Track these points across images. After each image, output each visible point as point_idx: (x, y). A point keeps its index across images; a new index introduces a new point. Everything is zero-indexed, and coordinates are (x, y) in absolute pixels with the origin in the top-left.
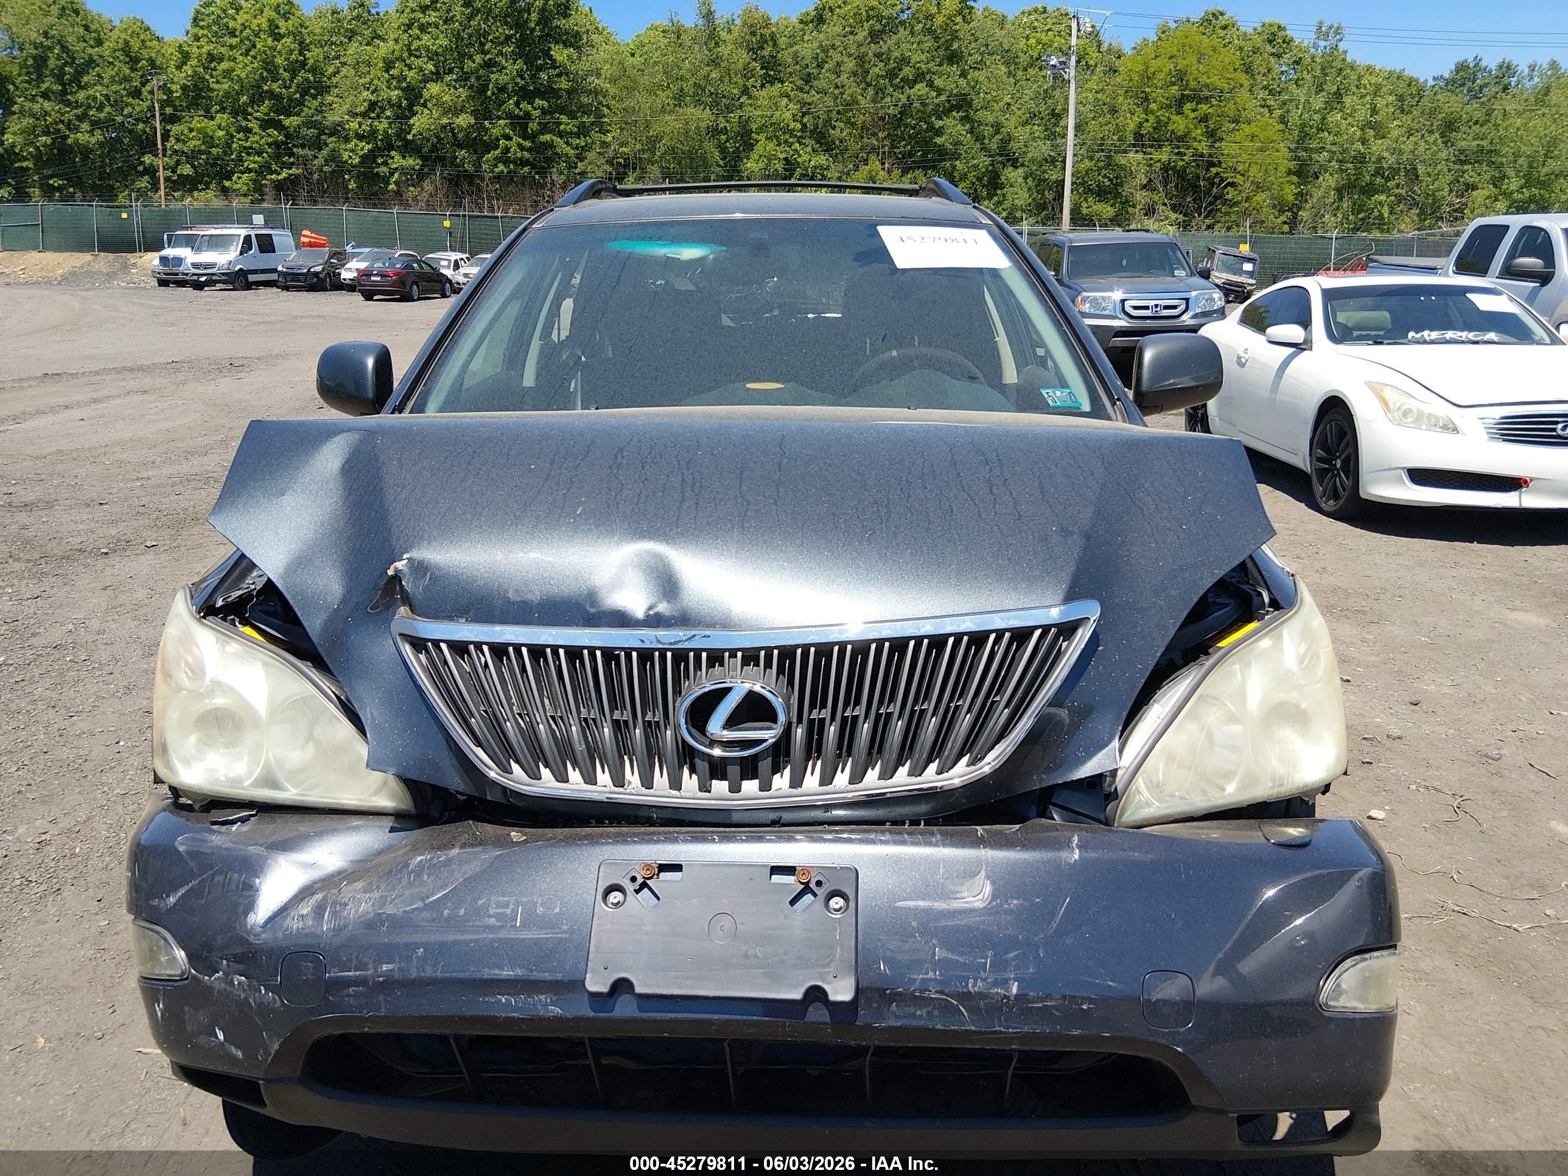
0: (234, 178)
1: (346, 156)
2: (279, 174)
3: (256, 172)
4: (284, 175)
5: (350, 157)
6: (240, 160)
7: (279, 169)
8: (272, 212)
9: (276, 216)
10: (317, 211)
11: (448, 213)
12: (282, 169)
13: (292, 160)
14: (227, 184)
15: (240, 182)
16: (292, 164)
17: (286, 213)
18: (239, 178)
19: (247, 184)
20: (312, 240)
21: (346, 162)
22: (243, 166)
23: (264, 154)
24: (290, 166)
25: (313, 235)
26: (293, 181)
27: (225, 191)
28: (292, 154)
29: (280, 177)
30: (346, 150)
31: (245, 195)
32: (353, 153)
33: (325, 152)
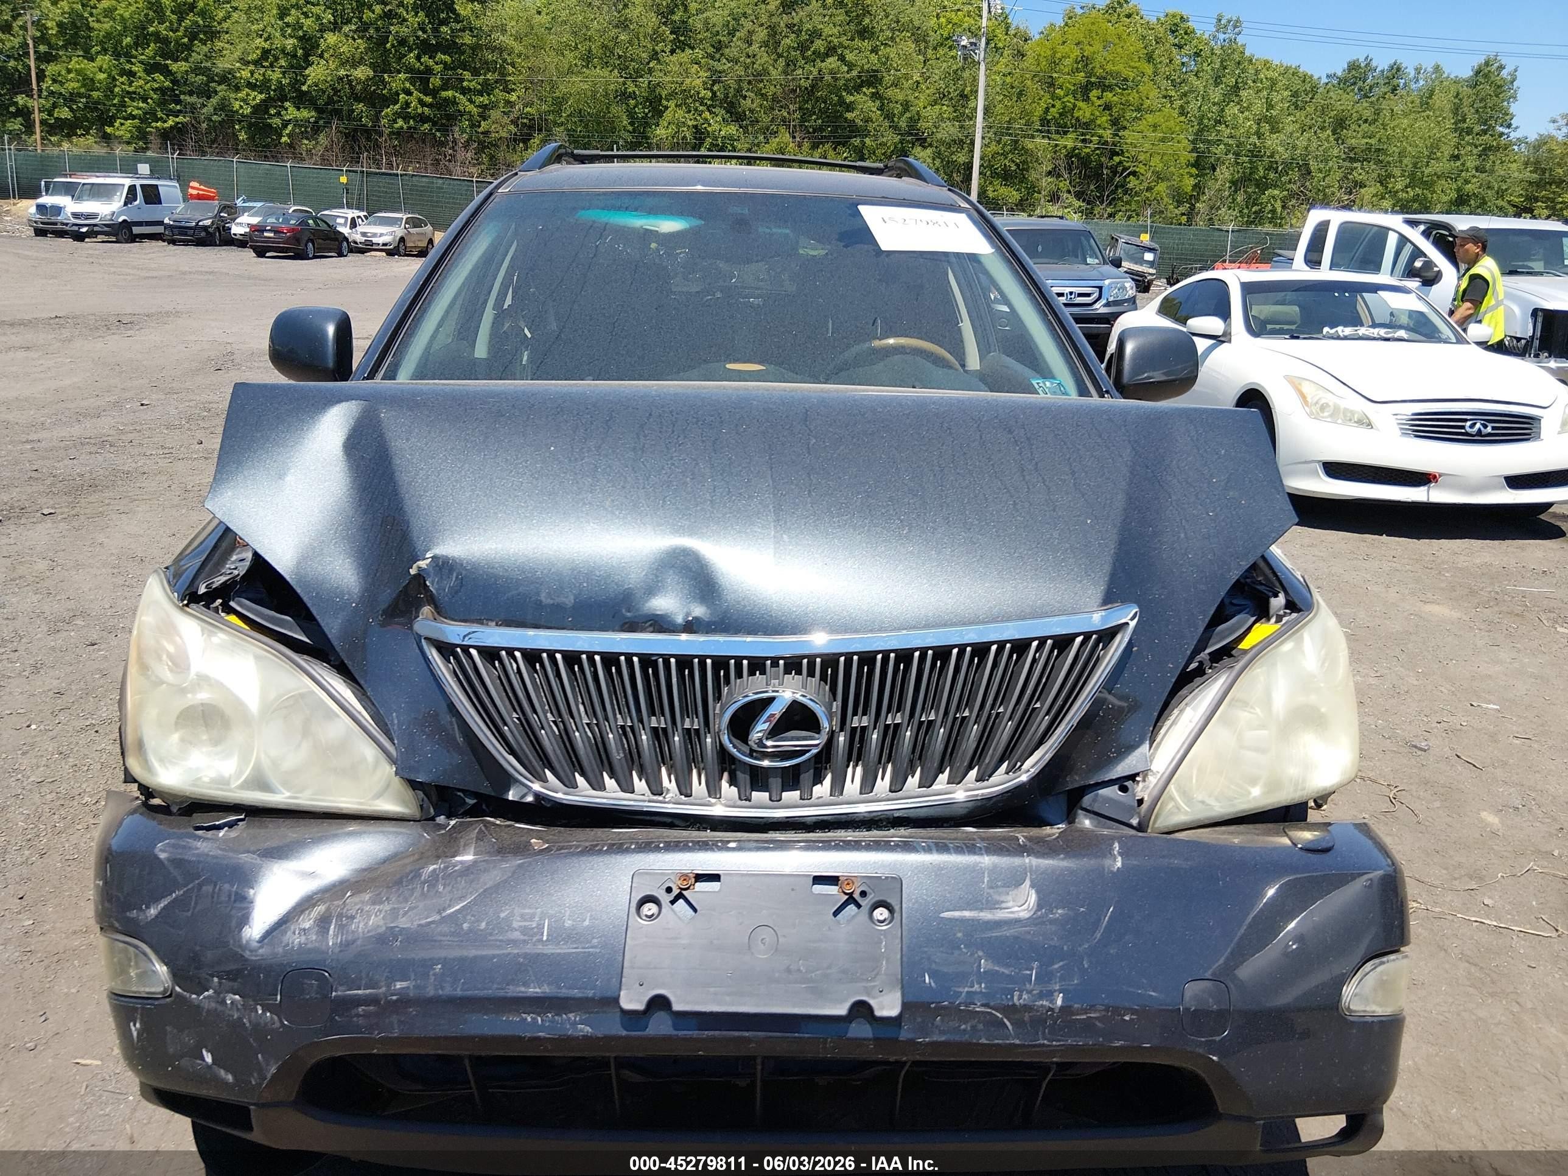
0: (117, 124)
1: (236, 105)
2: (165, 122)
3: (140, 119)
4: (170, 123)
5: (241, 107)
6: (123, 104)
7: (164, 116)
8: (158, 161)
9: (162, 166)
10: (206, 162)
11: (345, 169)
12: (168, 116)
13: (178, 107)
14: (109, 130)
15: (123, 129)
16: (180, 111)
17: (173, 163)
18: (122, 124)
19: (130, 131)
20: (201, 192)
21: (237, 111)
22: (126, 111)
23: (149, 100)
24: (176, 114)
25: (202, 187)
26: (180, 130)
27: (106, 138)
28: (178, 102)
29: (166, 125)
30: (236, 99)
31: (128, 143)
32: (244, 102)
33: (214, 101)
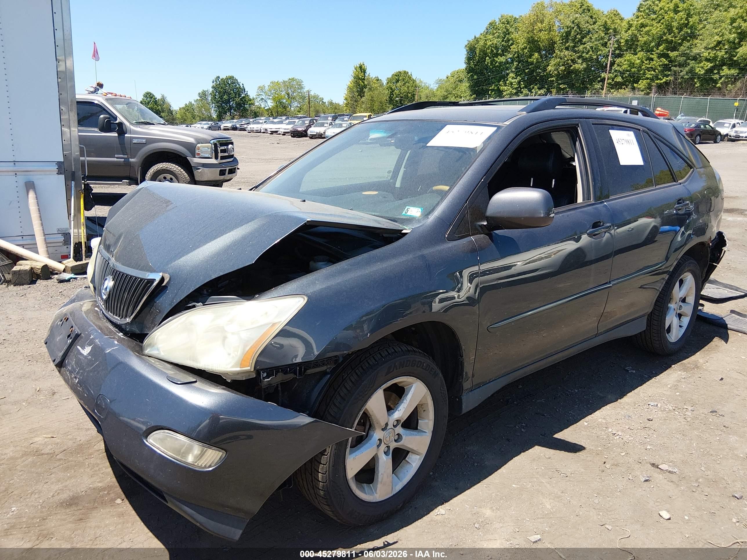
0: (639, 83)
1: (697, 70)
2: (662, 80)
3: (650, 79)
4: (664, 80)
5: (700, 70)
6: (644, 74)
7: (662, 77)
8: (647, 99)
9: (648, 101)
10: (669, 98)
12: (663, 77)
13: (669, 73)
14: (635, 85)
15: (642, 84)
16: (669, 75)
17: (653, 99)
18: (642, 82)
19: (645, 85)
20: (661, 113)
21: (697, 73)
22: (645, 76)
23: (656, 71)
24: (667, 76)
25: (662, 110)
26: (667, 83)
27: (634, 89)
28: (670, 70)
29: (662, 81)
30: (698, 67)
31: (642, 91)
33: (687, 69)
